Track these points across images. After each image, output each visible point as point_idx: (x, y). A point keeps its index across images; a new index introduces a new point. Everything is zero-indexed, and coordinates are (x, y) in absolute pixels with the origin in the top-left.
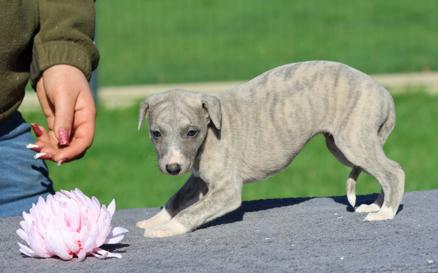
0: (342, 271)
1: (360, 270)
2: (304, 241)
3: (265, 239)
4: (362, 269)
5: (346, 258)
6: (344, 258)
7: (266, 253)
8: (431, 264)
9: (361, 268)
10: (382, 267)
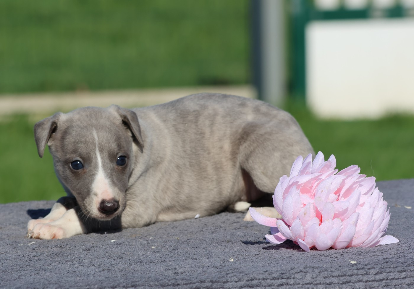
0: (240, 273)
1: (265, 272)
2: (165, 243)
3: (110, 242)
4: (267, 271)
5: (237, 260)
6: (234, 260)
7: (123, 255)
8: (356, 264)
9: (265, 270)
10: (292, 269)
